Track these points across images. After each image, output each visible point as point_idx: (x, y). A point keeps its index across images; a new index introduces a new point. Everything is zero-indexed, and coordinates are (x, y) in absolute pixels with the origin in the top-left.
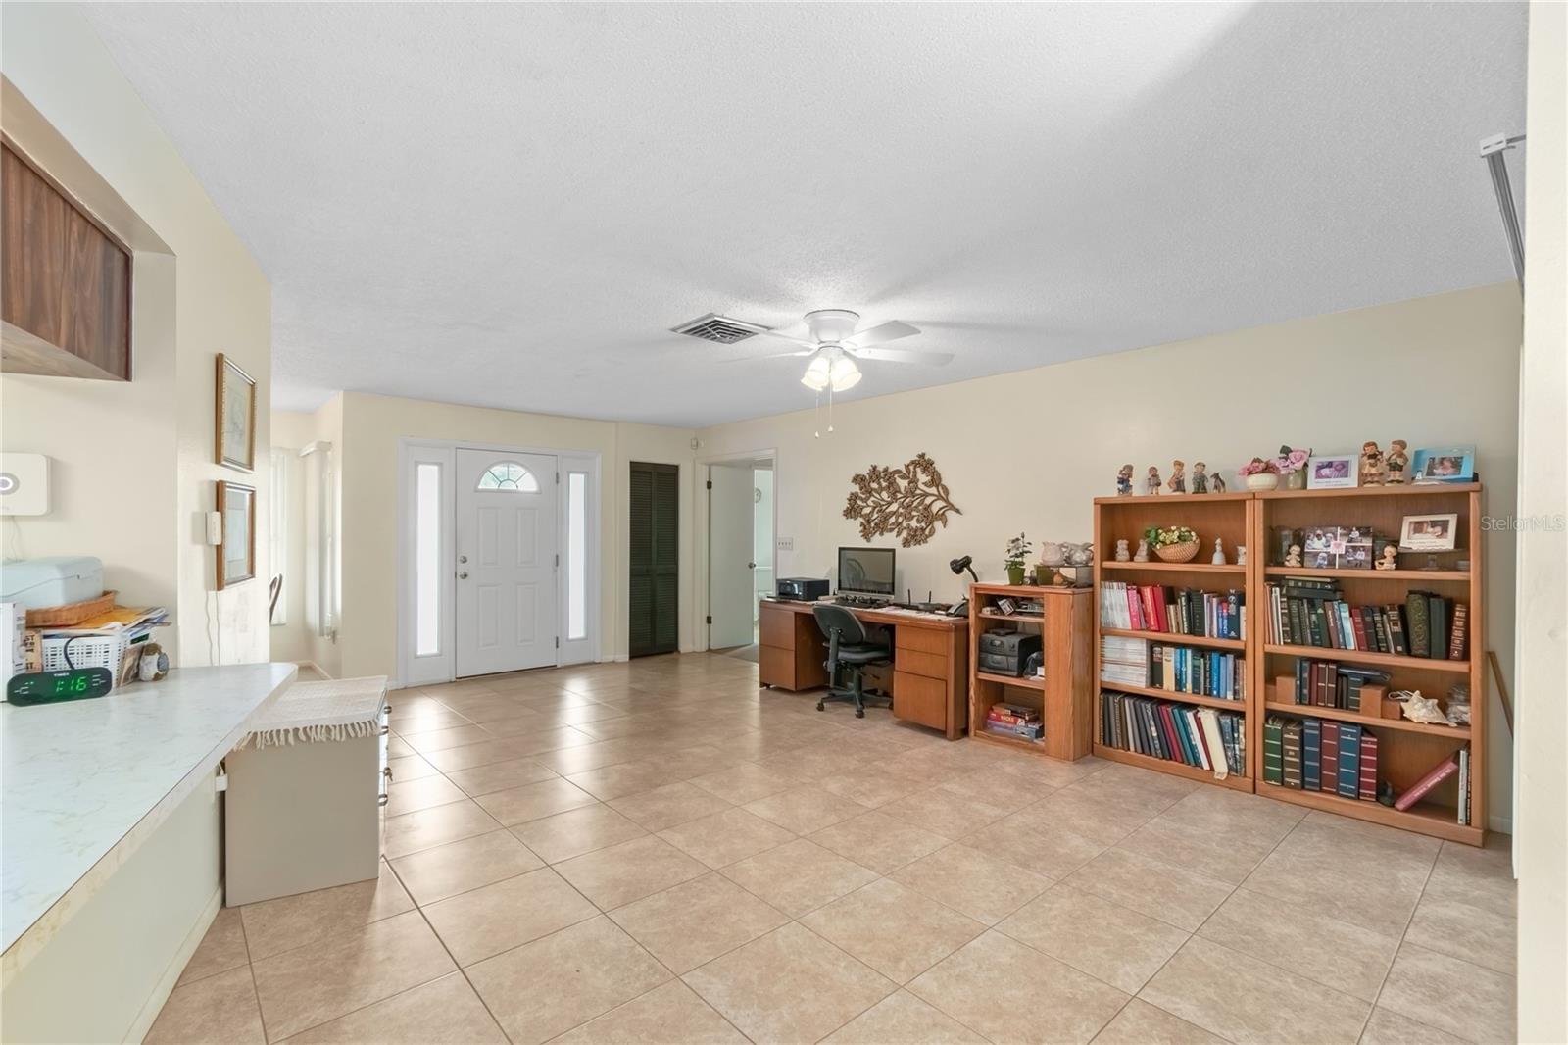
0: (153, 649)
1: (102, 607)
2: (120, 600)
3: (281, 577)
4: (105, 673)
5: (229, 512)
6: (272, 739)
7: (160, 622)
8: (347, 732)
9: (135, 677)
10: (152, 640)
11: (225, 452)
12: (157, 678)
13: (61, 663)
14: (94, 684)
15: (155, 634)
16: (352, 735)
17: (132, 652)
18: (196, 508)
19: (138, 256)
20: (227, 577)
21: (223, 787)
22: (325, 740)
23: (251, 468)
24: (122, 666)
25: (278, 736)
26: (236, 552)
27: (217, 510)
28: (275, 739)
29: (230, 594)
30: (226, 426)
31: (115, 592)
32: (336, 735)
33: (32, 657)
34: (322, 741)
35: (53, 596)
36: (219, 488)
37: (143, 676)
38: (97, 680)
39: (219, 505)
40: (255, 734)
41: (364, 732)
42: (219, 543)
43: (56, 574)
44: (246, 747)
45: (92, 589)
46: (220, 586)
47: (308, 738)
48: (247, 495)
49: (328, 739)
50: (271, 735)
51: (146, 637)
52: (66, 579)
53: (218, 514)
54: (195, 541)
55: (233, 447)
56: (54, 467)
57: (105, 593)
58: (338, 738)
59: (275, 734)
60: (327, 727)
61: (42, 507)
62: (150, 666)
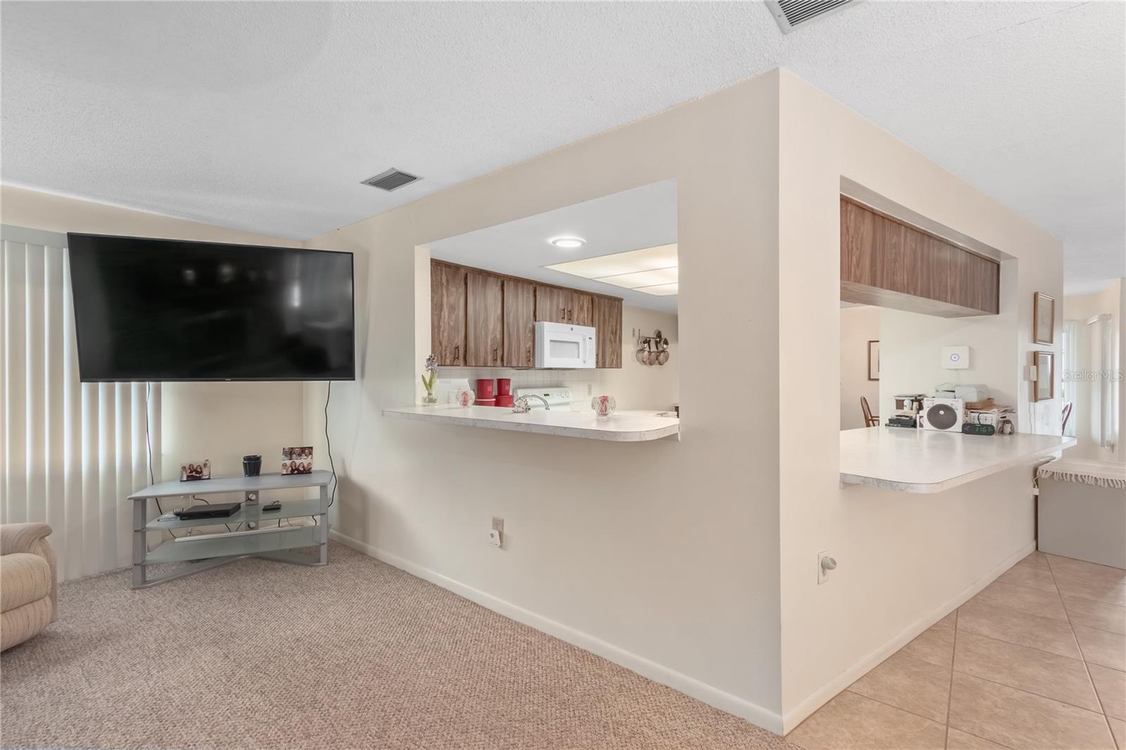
0: (1008, 422)
1: (988, 404)
2: (995, 403)
3: (1071, 404)
4: (992, 427)
5: (1041, 366)
6: (1063, 477)
7: (1011, 411)
8: (1108, 483)
9: (1002, 432)
10: (1007, 418)
11: (1038, 337)
12: (1010, 433)
13: (977, 422)
14: (987, 430)
15: (1009, 416)
16: (1112, 485)
17: (1001, 421)
18: (1025, 364)
19: (1002, 263)
20: (1039, 397)
21: (1037, 494)
22: (1094, 484)
23: (1052, 342)
24: (997, 426)
25: (1066, 477)
26: (1044, 385)
27: (1035, 365)
28: (1064, 477)
29: (1040, 405)
30: (1039, 323)
31: (993, 399)
32: (1100, 483)
33: (967, 419)
34: (1091, 485)
35: (973, 398)
36: (1035, 355)
37: (1004, 432)
38: (990, 430)
39: (1035, 363)
40: (1054, 473)
41: (1120, 486)
42: (1035, 380)
43: (974, 390)
44: (1049, 477)
45: (985, 397)
46: (1036, 400)
47: (1084, 481)
48: (1049, 357)
49: (1096, 484)
50: (1062, 475)
51: (1005, 417)
52: (978, 392)
53: (1035, 367)
54: (1025, 379)
55: (1043, 331)
56: (971, 349)
57: (989, 399)
58: (1102, 485)
59: (1064, 474)
60: (1096, 478)
61: (967, 366)
62: (1008, 428)
